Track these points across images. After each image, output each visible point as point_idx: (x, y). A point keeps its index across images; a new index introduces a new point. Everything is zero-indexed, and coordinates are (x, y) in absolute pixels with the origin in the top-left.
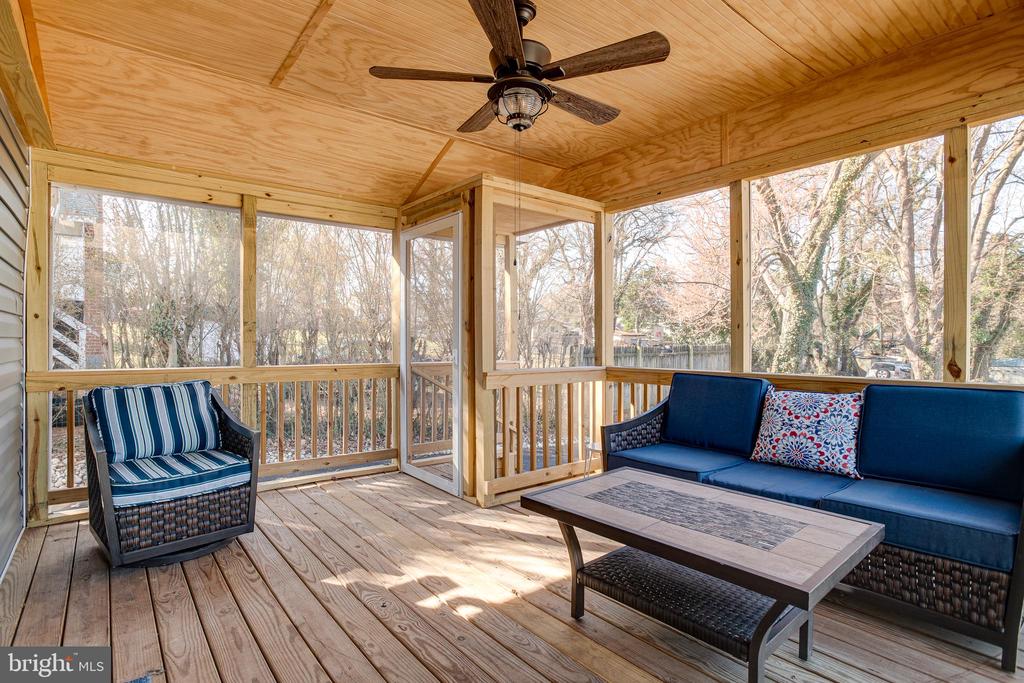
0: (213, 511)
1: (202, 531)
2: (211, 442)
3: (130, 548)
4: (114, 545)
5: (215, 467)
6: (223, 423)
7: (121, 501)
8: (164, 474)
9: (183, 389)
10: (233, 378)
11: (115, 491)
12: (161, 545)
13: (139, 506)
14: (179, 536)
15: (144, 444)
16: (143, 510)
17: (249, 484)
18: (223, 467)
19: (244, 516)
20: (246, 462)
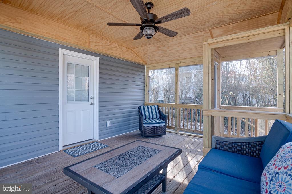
0: (159, 130)
1: (157, 133)
2: (158, 117)
3: (146, 134)
4: (143, 133)
5: (159, 121)
6: (160, 113)
7: (145, 125)
8: (151, 122)
9: (153, 106)
10: (172, 106)
11: (144, 124)
12: (150, 134)
13: (147, 127)
14: (153, 133)
15: (147, 117)
16: (148, 128)
17: (165, 125)
18: (160, 122)
19: (164, 132)
20: (164, 121)
